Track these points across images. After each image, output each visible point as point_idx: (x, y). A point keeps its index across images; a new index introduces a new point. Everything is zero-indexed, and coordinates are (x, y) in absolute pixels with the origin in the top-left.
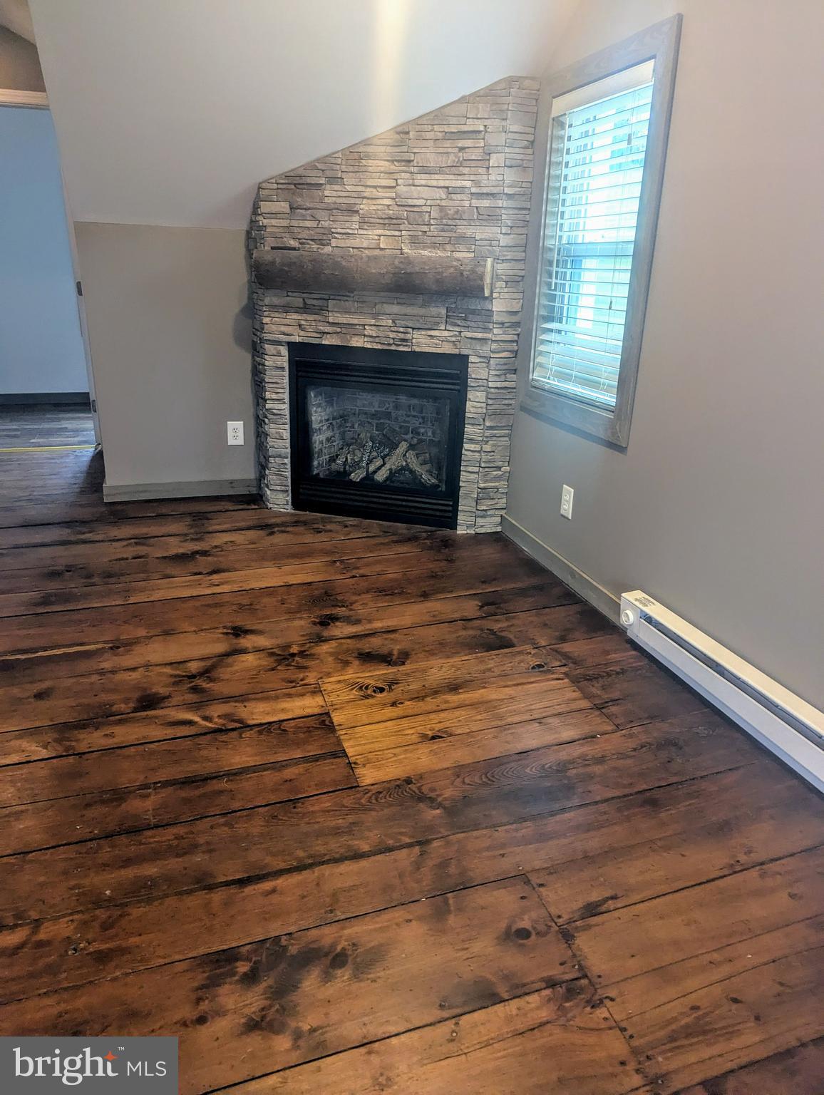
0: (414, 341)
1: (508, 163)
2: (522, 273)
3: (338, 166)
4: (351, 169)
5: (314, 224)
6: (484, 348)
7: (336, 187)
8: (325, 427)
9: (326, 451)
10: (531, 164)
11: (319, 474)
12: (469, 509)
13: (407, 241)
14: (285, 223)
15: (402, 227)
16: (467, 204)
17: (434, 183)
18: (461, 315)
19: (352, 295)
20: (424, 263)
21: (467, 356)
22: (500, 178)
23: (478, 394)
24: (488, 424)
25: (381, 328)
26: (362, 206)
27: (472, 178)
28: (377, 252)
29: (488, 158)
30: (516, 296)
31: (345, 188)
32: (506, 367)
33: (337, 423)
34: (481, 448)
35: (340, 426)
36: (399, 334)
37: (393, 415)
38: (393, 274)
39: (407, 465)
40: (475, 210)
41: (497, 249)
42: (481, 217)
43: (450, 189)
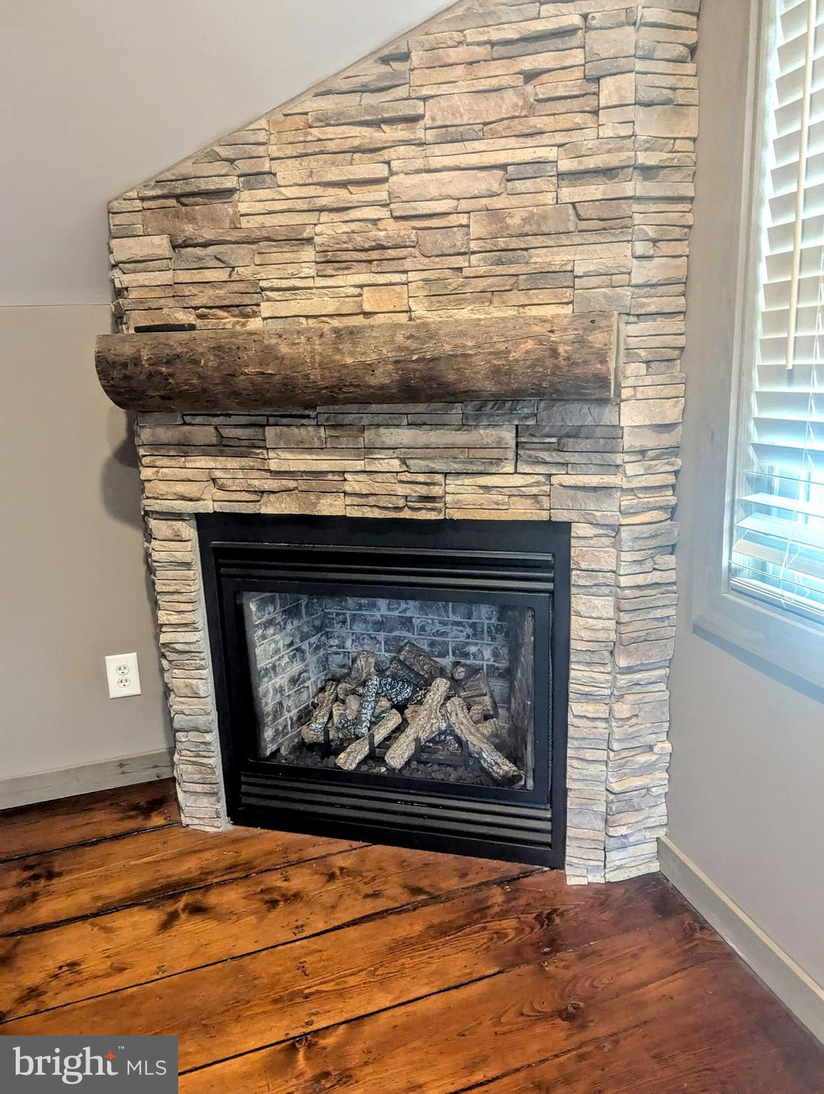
0: (449, 498)
1: (644, 96)
2: (681, 341)
3: (262, 148)
4: (289, 151)
5: (223, 275)
6: (605, 506)
7: (262, 194)
8: (286, 659)
9: (290, 703)
10: (693, 98)
11: (278, 750)
12: (591, 834)
13: (421, 293)
14: (167, 277)
15: (408, 264)
16: (549, 198)
17: (474, 160)
18: (548, 440)
19: (312, 414)
20: (463, 334)
21: (567, 525)
22: (625, 131)
23: (597, 601)
24: (623, 663)
25: (379, 477)
26: (318, 229)
27: (559, 138)
28: (358, 321)
29: (593, 88)
30: (669, 391)
31: (280, 193)
32: (653, 543)
33: (310, 645)
34: (611, 710)
35: (318, 648)
36: (418, 488)
37: (416, 622)
38: (396, 362)
39: (449, 726)
40: (571, 211)
41: (628, 292)
42: (583, 225)
43: (510, 169)
